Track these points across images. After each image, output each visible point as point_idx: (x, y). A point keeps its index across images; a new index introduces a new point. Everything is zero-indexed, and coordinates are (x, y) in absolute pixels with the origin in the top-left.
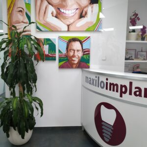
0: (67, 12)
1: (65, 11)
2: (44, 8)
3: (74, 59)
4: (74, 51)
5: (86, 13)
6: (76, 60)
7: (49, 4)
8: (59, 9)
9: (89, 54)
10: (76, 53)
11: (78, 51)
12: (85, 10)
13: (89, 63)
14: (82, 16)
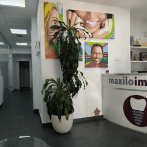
0: (91, 23)
1: (89, 23)
2: (74, 19)
3: (97, 60)
4: (97, 53)
5: (104, 25)
6: (98, 61)
7: (78, 16)
8: (85, 20)
9: (107, 56)
10: (98, 56)
11: (99, 53)
12: (104, 22)
13: (107, 63)
14: (102, 27)
